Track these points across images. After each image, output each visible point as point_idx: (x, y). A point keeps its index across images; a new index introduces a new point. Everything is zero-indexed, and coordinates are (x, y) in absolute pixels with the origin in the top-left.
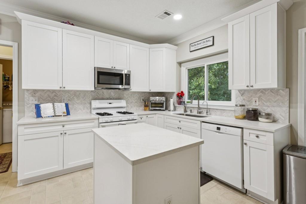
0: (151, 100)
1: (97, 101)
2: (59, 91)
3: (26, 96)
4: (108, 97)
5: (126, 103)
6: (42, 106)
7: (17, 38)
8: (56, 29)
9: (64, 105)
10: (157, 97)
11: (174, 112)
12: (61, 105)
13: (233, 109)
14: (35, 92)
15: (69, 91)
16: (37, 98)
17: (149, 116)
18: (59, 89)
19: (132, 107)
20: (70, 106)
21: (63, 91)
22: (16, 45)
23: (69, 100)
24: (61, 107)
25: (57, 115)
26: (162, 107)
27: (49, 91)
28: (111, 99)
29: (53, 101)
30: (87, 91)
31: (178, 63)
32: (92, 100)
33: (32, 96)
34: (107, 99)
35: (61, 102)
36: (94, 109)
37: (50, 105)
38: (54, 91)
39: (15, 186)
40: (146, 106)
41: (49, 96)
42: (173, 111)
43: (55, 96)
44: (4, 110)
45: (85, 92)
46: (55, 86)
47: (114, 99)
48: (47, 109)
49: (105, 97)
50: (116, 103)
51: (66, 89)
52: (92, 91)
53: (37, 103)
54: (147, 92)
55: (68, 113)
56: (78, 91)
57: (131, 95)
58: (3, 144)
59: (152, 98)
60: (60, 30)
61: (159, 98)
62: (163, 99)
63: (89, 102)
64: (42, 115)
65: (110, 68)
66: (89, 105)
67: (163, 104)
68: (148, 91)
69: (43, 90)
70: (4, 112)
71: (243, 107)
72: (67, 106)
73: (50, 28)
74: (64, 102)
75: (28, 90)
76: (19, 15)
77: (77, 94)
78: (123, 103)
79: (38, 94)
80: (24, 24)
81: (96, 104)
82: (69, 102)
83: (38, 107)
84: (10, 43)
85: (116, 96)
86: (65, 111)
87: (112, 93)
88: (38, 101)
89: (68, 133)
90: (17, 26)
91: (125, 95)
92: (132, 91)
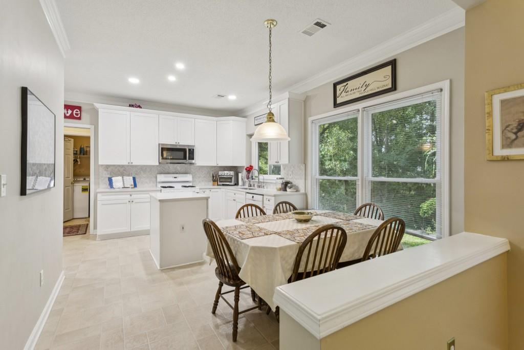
0: (220, 174)
1: (162, 175)
2: (128, 166)
3: (100, 171)
4: (174, 171)
5: (193, 177)
6: (113, 179)
7: (95, 122)
8: (125, 112)
9: (131, 178)
10: (226, 172)
11: (243, 187)
12: (130, 179)
13: (275, 182)
14: (107, 167)
15: (136, 166)
16: (109, 172)
17: (212, 190)
18: (127, 164)
19: (200, 182)
20: (137, 180)
21: (131, 166)
22: (93, 127)
23: (136, 174)
24: (129, 181)
25: (125, 186)
26: (231, 182)
27: (119, 166)
28: (177, 173)
29: (122, 175)
30: (153, 166)
31: (247, 135)
32: (158, 174)
33: (105, 170)
34: (173, 173)
35: (129, 175)
36: (160, 182)
37: (120, 178)
38: (123, 166)
39: (95, 240)
40: (214, 181)
41: (119, 171)
42: (241, 186)
43: (124, 170)
44: (75, 184)
45: (151, 167)
46: (124, 162)
47: (180, 173)
48: (118, 181)
49: (171, 172)
50: (181, 178)
51: (133, 164)
52: (157, 166)
53: (109, 176)
54: (215, 167)
55: (135, 186)
56: (145, 166)
57: (199, 169)
58: (73, 219)
59: (220, 173)
60: (128, 113)
61: (227, 172)
62: (232, 173)
63: (155, 176)
64: (114, 186)
65: (175, 144)
66: (154, 179)
67: (231, 178)
68: (216, 165)
69: (114, 165)
70: (74, 187)
71: (282, 180)
72: (134, 179)
73: (121, 112)
74: (131, 175)
75: (102, 165)
76: (97, 105)
77: (144, 168)
78: (189, 178)
79: (110, 169)
80: (100, 111)
81: (161, 178)
82: (136, 176)
83: (110, 180)
84: (88, 126)
85: (183, 170)
86: (133, 184)
87: (178, 168)
88: (110, 174)
89: (135, 201)
90: (95, 112)
91: (192, 170)
92: (197, 165)
